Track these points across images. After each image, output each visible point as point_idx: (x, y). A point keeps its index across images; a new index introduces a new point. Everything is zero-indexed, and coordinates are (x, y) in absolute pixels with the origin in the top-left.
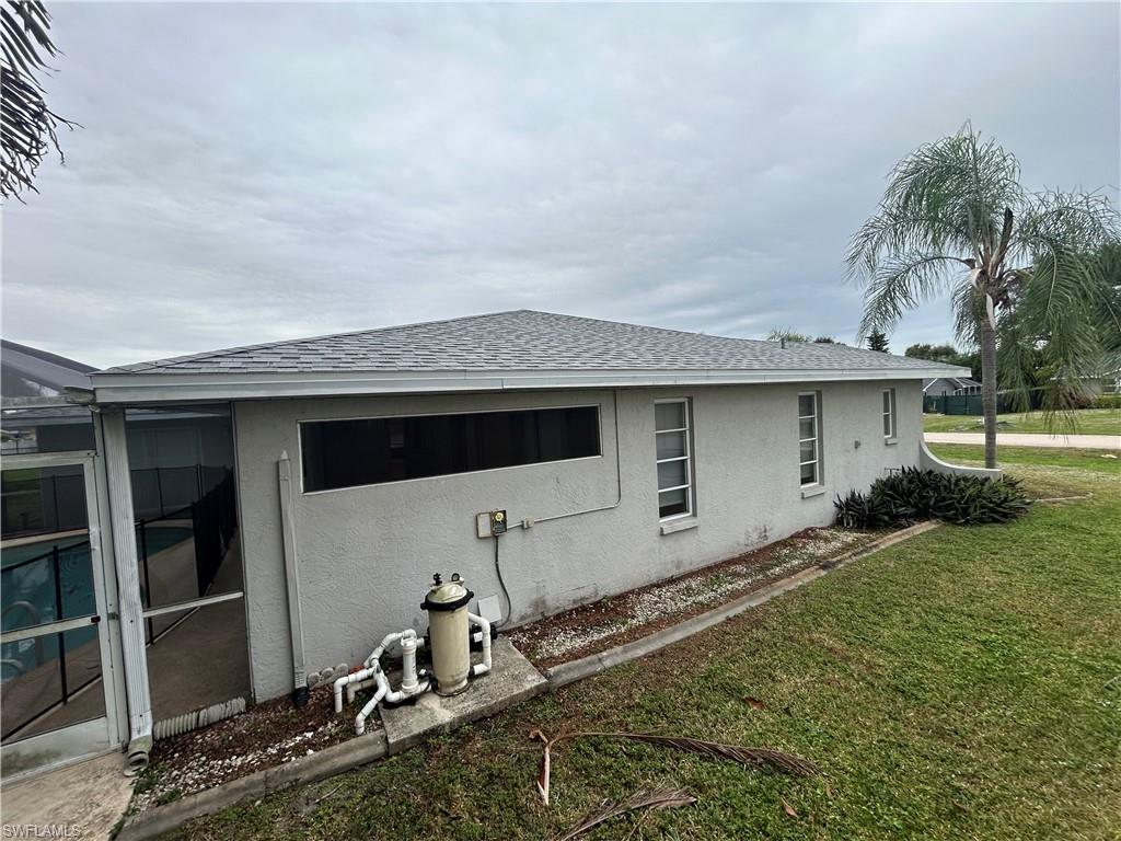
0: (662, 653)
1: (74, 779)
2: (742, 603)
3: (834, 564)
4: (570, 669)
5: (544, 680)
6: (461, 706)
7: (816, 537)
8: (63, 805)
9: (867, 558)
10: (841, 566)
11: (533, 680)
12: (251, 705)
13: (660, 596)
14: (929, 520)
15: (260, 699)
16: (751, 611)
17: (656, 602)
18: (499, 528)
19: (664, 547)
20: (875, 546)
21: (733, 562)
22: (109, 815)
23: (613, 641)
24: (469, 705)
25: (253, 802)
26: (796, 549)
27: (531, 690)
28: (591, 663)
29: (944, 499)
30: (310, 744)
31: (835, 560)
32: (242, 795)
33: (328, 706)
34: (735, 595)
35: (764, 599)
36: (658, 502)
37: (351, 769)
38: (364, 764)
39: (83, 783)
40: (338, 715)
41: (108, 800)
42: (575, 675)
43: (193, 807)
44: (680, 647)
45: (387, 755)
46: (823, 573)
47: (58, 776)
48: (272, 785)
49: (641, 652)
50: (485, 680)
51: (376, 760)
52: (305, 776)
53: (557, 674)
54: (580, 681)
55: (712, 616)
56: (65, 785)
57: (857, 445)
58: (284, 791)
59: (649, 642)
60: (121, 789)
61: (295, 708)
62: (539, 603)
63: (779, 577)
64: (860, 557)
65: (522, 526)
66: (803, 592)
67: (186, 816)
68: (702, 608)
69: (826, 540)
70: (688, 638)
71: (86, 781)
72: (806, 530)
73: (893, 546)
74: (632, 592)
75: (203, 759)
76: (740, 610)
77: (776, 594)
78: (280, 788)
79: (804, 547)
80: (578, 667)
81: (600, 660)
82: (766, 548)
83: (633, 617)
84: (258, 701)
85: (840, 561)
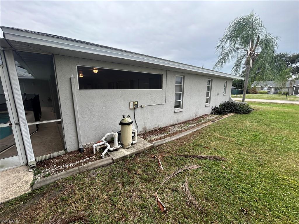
0: (179, 139)
1: (11, 173)
2: (196, 129)
3: (214, 121)
4: (158, 142)
5: (152, 145)
6: (131, 151)
7: (208, 116)
8: (9, 180)
9: (221, 120)
10: (216, 122)
11: (149, 145)
12: (66, 153)
13: (174, 127)
14: (232, 113)
15: (68, 151)
16: (198, 130)
17: (174, 129)
18: (136, 106)
19: (175, 116)
20: (222, 118)
21: (189, 121)
22: (27, 181)
23: (166, 137)
24: (134, 150)
25: (76, 175)
26: (204, 118)
27: (149, 147)
28: (163, 141)
29: (236, 108)
30: (89, 161)
31: (214, 120)
32: (72, 173)
33: (91, 152)
34: (193, 127)
35: (200, 128)
36: (174, 104)
37: (103, 166)
38: (107, 165)
39: (14, 174)
40: (95, 154)
41: (25, 177)
42: (159, 144)
43: (57, 177)
44: (184, 138)
45: (113, 163)
46: (212, 123)
47: (4, 173)
48: (81, 170)
49: (174, 139)
50: (136, 145)
51: (110, 164)
52: (91, 168)
53: (155, 143)
54: (161, 145)
55: (189, 131)
56: (8, 175)
57: (218, 94)
58: (85, 172)
59: (176, 136)
60: (29, 175)
61: (81, 153)
62: (145, 128)
63: (202, 124)
64: (219, 120)
65: (141, 107)
66: (209, 126)
67: (55, 179)
68: (186, 130)
69: (210, 116)
70: (185, 136)
71: (15, 173)
72: (205, 114)
73: (226, 118)
74: (167, 127)
75: (55, 166)
76: (195, 130)
77: (203, 127)
78: (84, 171)
79: (205, 118)
80: (160, 142)
81: (165, 140)
82: (197, 118)
83: (169, 132)
84: (68, 152)
85: (215, 121)
